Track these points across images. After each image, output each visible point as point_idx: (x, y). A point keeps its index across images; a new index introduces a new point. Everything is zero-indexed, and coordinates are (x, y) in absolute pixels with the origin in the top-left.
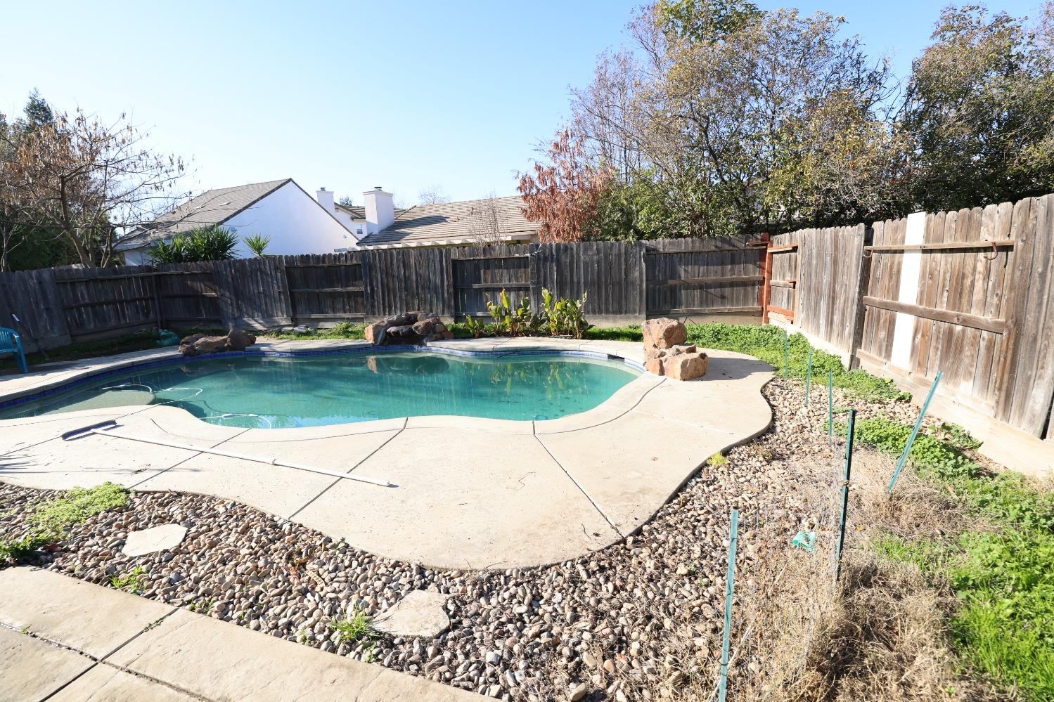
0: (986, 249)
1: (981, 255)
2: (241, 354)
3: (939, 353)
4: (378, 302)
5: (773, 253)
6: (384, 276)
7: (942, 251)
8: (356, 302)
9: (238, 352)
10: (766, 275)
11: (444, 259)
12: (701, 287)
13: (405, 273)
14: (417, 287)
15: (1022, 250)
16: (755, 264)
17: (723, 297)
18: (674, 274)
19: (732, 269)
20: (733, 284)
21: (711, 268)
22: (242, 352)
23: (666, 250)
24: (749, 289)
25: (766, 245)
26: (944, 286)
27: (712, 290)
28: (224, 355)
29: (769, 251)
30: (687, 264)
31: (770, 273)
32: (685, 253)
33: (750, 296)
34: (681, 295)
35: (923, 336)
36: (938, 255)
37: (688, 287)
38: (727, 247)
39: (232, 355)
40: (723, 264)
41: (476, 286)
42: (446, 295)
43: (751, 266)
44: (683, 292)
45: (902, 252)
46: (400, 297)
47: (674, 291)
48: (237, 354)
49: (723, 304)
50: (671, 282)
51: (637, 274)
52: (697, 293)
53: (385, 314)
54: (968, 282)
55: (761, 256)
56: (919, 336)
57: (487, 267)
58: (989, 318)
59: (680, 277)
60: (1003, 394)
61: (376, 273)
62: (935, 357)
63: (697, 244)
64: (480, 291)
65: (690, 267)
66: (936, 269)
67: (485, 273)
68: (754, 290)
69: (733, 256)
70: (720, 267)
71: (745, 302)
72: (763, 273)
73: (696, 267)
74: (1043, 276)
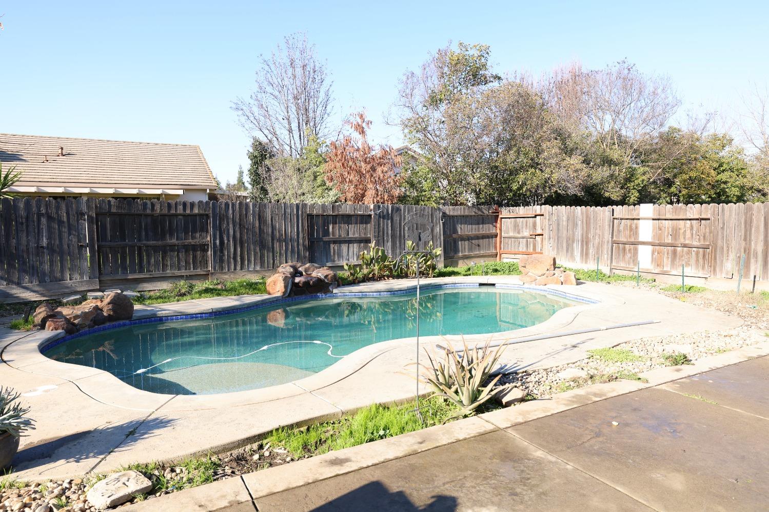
0: (690, 220)
1: (688, 222)
2: (124, 325)
3: (670, 259)
4: (229, 256)
5: (502, 218)
6: (237, 229)
7: (666, 220)
8: (195, 257)
9: (121, 322)
10: (498, 231)
11: (300, 212)
12: (468, 240)
13: (260, 226)
14: (273, 240)
15: (714, 220)
16: (493, 225)
17: (479, 246)
18: (455, 231)
19: (483, 228)
20: (484, 237)
21: (474, 226)
22: (127, 322)
23: (451, 213)
24: (491, 239)
25: (498, 213)
26: (668, 233)
27: (473, 241)
28: (104, 329)
29: (500, 216)
30: (461, 224)
31: (501, 230)
32: (460, 216)
33: (491, 245)
34: (459, 244)
35: (658, 253)
36: (664, 221)
37: (463, 239)
38: (480, 213)
39: (114, 327)
40: (478, 224)
41: (325, 239)
42: (301, 248)
43: (491, 226)
44: (460, 242)
45: (639, 219)
46: (255, 250)
47: (455, 242)
48: (119, 326)
49: (479, 250)
50: (454, 236)
51: (438, 229)
52: (467, 243)
53: (235, 269)
54: (682, 231)
55: (495, 218)
56: (656, 254)
57: (334, 223)
58: (696, 243)
59: (458, 232)
60: (712, 268)
61: (228, 224)
62: (667, 262)
63: (466, 211)
64: (329, 243)
65: (463, 225)
66: (663, 226)
67: (333, 228)
68: (492, 241)
69: (483, 218)
70: (477, 226)
71: (489, 249)
72: (496, 230)
73: (466, 225)
74: (723, 228)
